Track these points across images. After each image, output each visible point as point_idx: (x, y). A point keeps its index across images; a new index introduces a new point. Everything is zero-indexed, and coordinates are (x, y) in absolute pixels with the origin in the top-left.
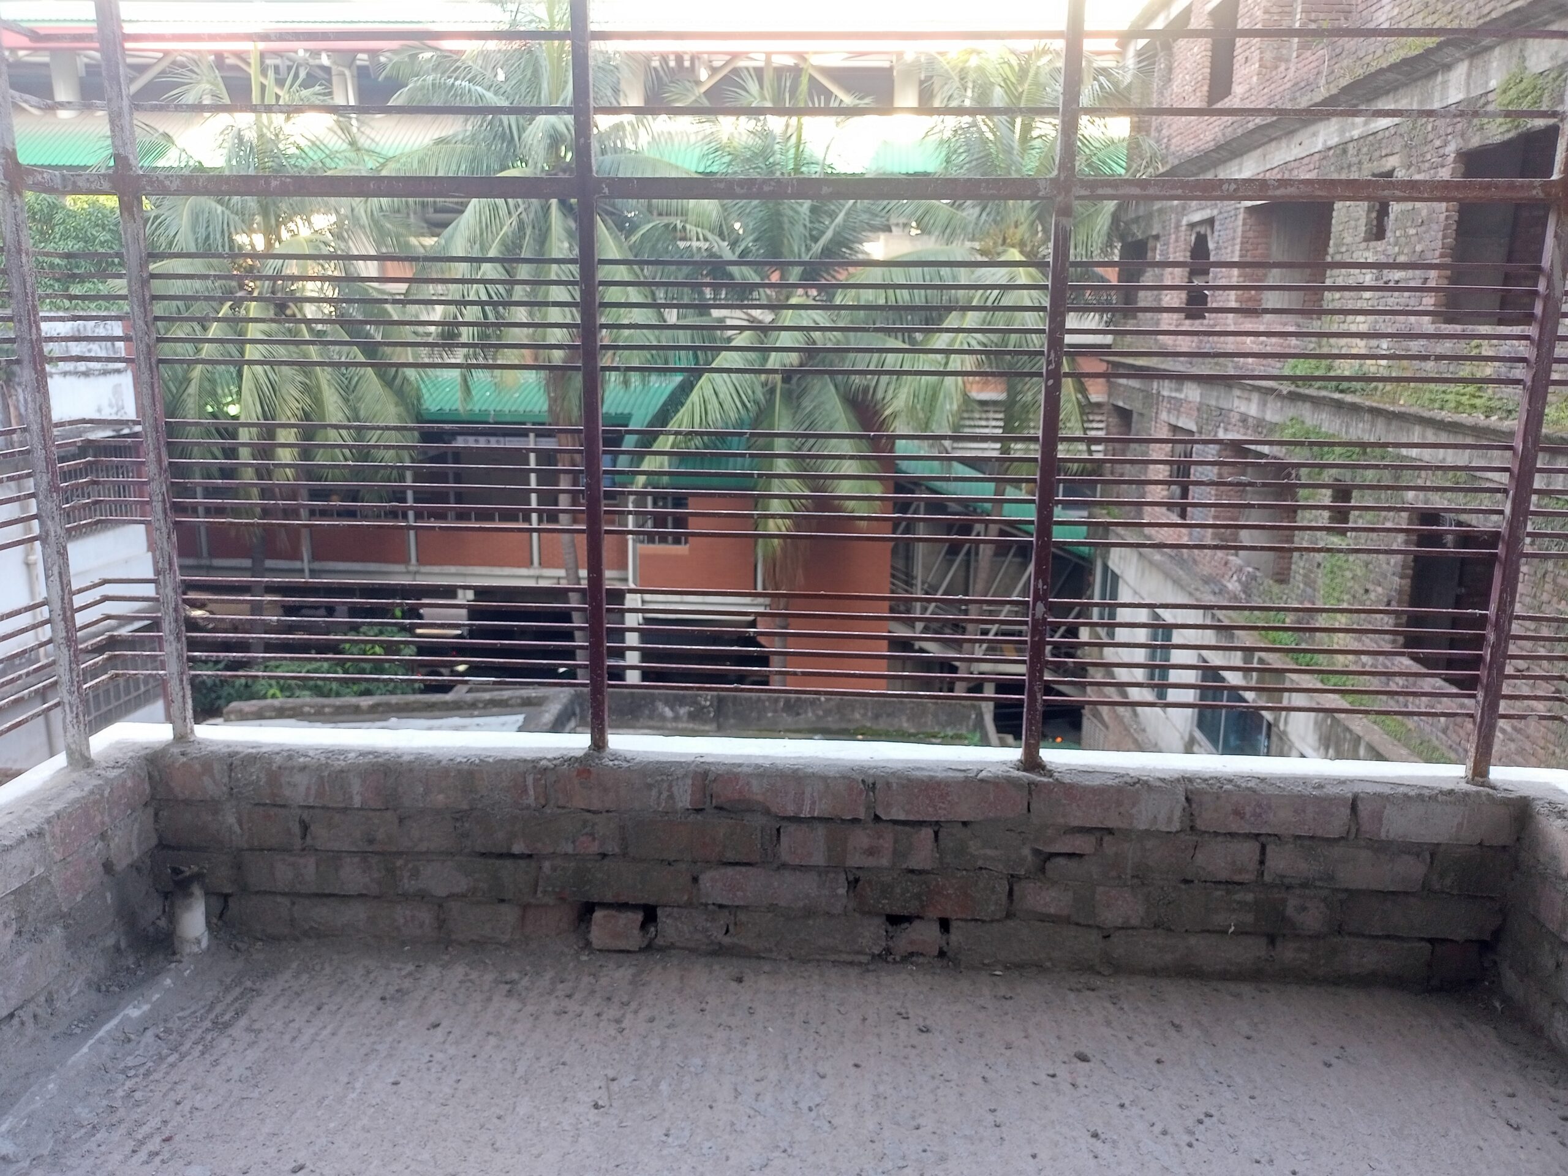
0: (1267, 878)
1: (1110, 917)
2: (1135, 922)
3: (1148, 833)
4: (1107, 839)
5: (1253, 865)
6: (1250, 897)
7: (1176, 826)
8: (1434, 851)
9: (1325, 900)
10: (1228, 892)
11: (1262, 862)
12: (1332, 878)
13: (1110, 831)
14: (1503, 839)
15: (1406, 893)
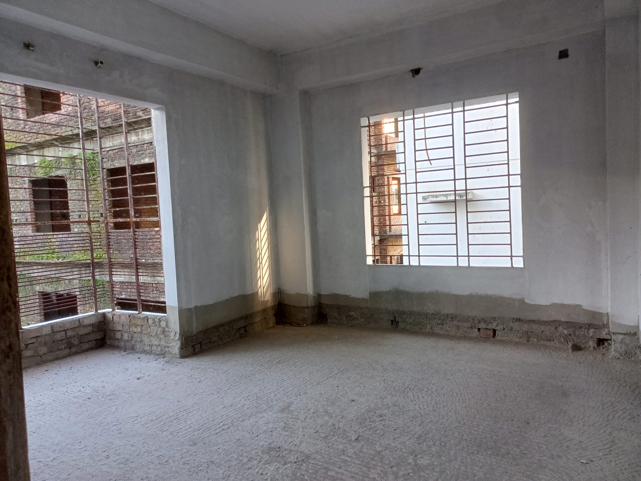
0: (67, 337)
1: (41, 353)
2: (46, 352)
3: (46, 335)
4: (38, 338)
5: (65, 336)
6: (65, 341)
7: (50, 332)
8: (93, 325)
9: (78, 338)
10: (62, 342)
11: (66, 335)
12: (78, 334)
13: (38, 337)
14: (102, 320)
15: (90, 333)
